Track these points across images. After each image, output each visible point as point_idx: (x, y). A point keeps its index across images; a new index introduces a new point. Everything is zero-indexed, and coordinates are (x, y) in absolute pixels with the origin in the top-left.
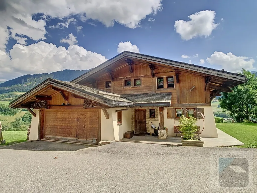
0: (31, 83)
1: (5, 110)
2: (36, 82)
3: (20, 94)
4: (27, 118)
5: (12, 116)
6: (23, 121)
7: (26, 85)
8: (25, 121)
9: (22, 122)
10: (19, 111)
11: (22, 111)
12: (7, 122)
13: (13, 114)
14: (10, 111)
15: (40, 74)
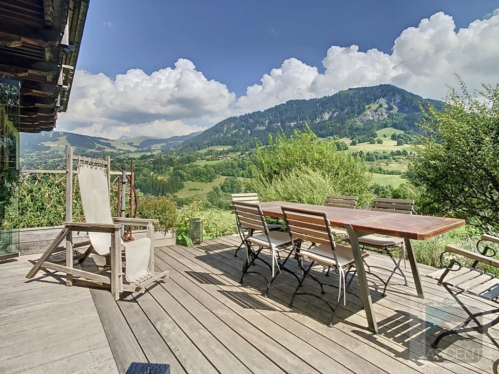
0: (237, 130)
1: (200, 174)
2: (243, 129)
3: (223, 149)
4: (227, 187)
5: (209, 183)
6: (223, 191)
7: (229, 135)
8: (225, 192)
9: (221, 192)
10: (218, 176)
11: (221, 175)
12: (203, 191)
13: (211, 181)
14: (206, 175)
15: (249, 114)
